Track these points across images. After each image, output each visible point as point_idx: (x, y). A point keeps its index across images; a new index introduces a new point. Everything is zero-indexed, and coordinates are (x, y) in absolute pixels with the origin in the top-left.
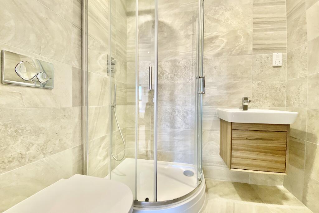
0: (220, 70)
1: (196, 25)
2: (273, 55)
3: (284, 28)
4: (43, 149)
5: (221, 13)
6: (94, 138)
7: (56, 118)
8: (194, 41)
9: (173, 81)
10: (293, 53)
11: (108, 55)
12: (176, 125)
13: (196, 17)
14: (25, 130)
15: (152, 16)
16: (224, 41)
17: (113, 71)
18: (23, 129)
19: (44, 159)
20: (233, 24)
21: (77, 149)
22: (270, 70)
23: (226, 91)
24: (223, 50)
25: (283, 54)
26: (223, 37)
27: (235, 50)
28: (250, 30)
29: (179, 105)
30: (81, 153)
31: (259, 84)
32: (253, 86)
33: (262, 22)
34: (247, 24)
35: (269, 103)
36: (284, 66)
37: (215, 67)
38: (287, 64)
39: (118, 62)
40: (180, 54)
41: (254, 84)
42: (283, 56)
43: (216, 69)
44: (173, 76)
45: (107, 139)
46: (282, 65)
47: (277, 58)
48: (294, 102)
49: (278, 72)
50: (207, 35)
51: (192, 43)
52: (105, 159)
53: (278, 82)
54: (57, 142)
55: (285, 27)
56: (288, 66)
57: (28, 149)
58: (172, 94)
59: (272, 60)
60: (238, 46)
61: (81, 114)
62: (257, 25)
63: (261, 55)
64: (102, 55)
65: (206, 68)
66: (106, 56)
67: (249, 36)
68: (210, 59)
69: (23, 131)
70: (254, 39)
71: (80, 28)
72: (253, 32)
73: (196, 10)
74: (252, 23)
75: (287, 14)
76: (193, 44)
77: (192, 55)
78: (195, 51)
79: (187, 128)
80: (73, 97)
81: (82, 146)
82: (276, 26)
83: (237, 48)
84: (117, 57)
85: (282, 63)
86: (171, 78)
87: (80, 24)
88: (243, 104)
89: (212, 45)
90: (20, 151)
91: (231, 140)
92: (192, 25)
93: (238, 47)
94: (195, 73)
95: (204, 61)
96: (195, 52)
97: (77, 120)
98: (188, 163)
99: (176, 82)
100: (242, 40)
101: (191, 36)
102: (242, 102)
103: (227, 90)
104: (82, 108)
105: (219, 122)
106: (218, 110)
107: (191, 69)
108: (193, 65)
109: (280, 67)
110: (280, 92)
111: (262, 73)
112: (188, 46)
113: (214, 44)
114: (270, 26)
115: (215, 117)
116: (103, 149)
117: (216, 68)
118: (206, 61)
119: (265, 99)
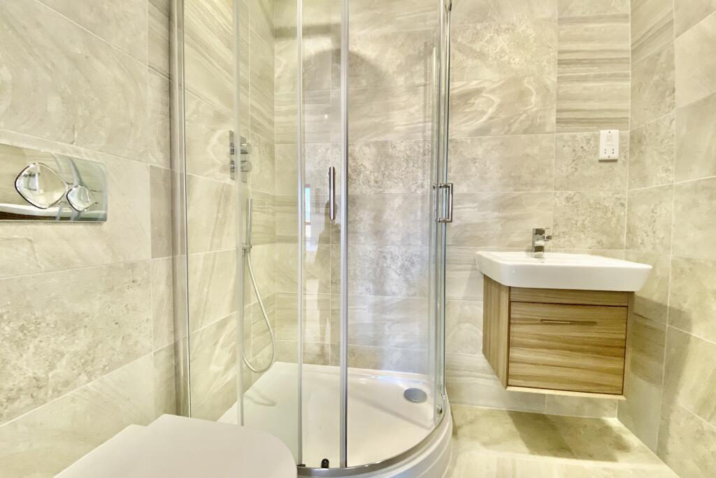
0: (485, 166)
1: (432, 64)
2: (599, 135)
3: (626, 76)
4: (86, 362)
5: (488, 36)
6: (202, 323)
7: (115, 289)
8: (428, 99)
9: (382, 190)
10: (644, 132)
11: (232, 134)
12: (387, 288)
13: (433, 45)
14: (43, 325)
15: (332, 39)
16: (493, 101)
17: (245, 169)
18: (38, 321)
19: (89, 385)
20: (515, 63)
21: (163, 355)
22: (593, 167)
23: (496, 214)
24: (492, 121)
25: (622, 132)
26: (492, 91)
27: (518, 121)
28: (551, 79)
29: (393, 244)
30: (173, 361)
31: (568, 199)
32: (556, 203)
33: (577, 59)
34: (545, 63)
35: (589, 240)
36: (623, 159)
37: (474, 160)
38: (630, 153)
39: (255, 146)
40: (396, 128)
41: (558, 197)
42: (622, 138)
43: (477, 164)
44: (380, 177)
45: (234, 323)
46: (620, 156)
47: (609, 142)
48: (643, 240)
49: (610, 171)
50: (457, 87)
51: (422, 103)
52: (227, 368)
53: (610, 194)
54: (118, 343)
55: (626, 72)
56: (633, 160)
57: (52, 367)
58: (377, 218)
59: (597, 146)
60: (525, 112)
61: (171, 274)
62: (566, 66)
63: (573, 134)
64: (219, 133)
65: (454, 163)
66: (228, 134)
67: (548, 90)
68: (462, 142)
69: (38, 326)
70: (560, 98)
71: (165, 73)
72: (558, 82)
73: (433, 28)
74: (557, 62)
75: (632, 45)
76: (425, 106)
77: (424, 132)
78: (429, 122)
79: (412, 295)
80: (153, 237)
81: (175, 347)
82: (608, 70)
83: (522, 118)
84: (252, 135)
85: (620, 152)
86: (376, 182)
87: (167, 64)
88: (533, 243)
89: (467, 110)
90: (34, 373)
91: (509, 324)
92: (423, 61)
93: (525, 115)
94: (429, 172)
95: (449, 147)
96: (430, 124)
97: (162, 288)
98: (414, 372)
99: (387, 192)
100: (533, 99)
101: (421, 88)
102: (531, 238)
103: (499, 212)
104: (173, 260)
105: (482, 281)
106: (480, 257)
107: (420, 163)
108: (424, 155)
109: (615, 161)
110: (614, 216)
111: (576, 174)
112: (413, 110)
113: (473, 109)
114: (595, 70)
115: (473, 269)
116: (222, 347)
117: (475, 163)
118: (453, 145)
119: (582, 231)
